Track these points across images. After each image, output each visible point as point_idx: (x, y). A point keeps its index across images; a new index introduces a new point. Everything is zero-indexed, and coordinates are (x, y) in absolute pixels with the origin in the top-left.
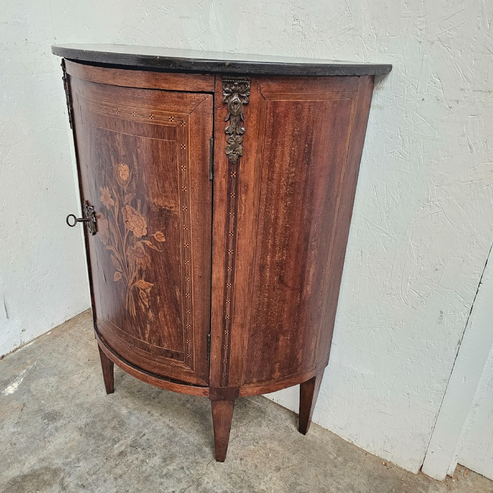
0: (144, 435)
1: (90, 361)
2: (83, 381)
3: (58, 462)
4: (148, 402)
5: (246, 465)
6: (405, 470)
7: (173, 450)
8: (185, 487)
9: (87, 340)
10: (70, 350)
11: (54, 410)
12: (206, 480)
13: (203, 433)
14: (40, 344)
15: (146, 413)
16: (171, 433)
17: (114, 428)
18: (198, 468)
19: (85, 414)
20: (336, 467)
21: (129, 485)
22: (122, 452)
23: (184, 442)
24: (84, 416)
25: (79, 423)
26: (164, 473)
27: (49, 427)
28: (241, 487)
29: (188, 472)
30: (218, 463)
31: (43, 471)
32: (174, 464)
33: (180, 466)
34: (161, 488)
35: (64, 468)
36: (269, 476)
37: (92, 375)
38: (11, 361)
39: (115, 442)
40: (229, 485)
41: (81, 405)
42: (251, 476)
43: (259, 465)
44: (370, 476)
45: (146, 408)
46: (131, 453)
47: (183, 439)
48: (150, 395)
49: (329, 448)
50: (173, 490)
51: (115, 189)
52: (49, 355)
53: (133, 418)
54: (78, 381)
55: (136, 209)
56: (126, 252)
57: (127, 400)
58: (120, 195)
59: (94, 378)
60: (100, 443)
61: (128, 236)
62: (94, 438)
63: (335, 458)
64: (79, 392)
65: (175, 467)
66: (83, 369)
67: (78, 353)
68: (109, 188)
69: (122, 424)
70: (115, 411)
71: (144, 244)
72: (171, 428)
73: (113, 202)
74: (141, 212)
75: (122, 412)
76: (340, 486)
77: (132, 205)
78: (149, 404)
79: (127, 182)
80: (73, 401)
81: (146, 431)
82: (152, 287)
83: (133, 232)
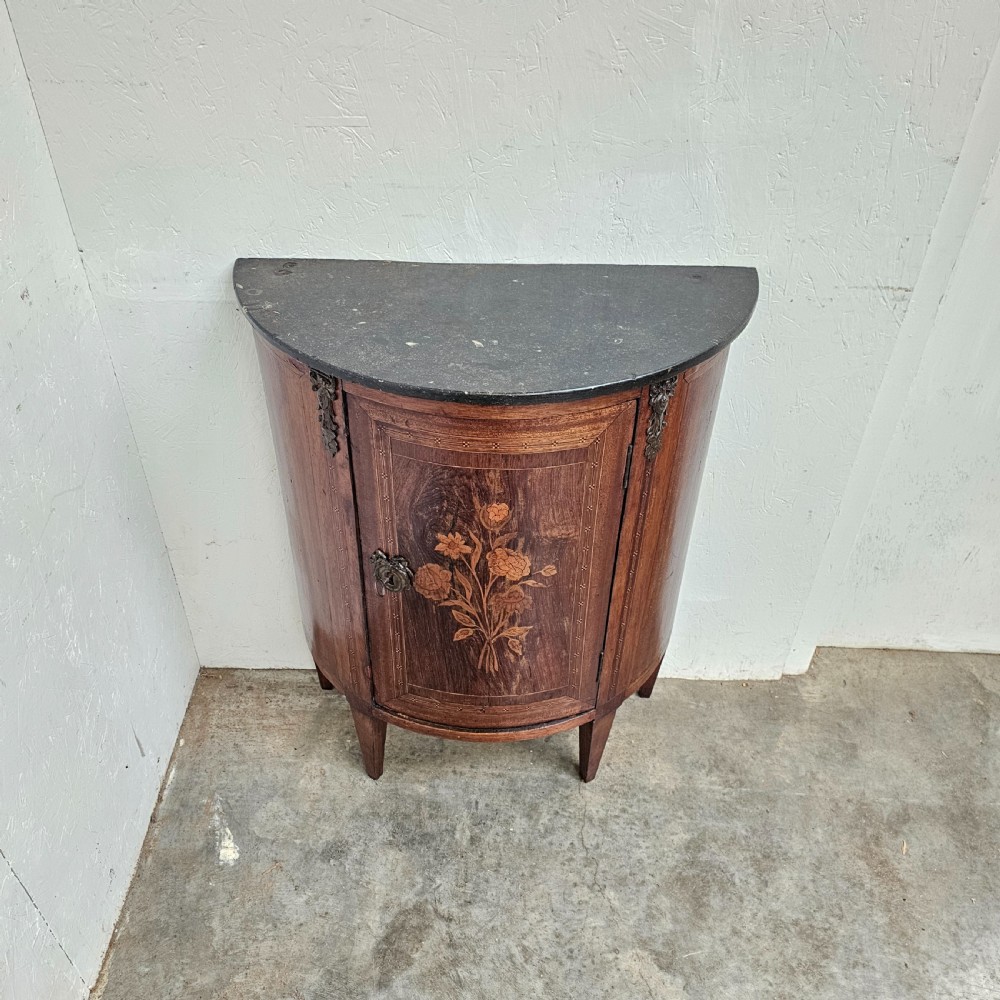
0: (477, 803)
1: (299, 750)
2: (321, 782)
3: (409, 898)
4: (439, 761)
5: (619, 768)
6: (767, 681)
7: (527, 800)
8: (578, 831)
9: (258, 722)
10: (250, 749)
11: (328, 843)
12: (594, 810)
13: (542, 760)
14: (188, 766)
15: (451, 775)
16: (506, 781)
17: (431, 817)
18: (573, 802)
19: (375, 823)
20: (704, 716)
21: (518, 868)
22: (472, 838)
23: (530, 783)
24: (377, 826)
25: (381, 837)
26: (542, 831)
27: (347, 867)
28: (634, 795)
29: (567, 814)
30: (588, 783)
31: (402, 918)
32: (544, 814)
33: (552, 812)
34: (554, 848)
35: (424, 898)
36: (651, 766)
37: (325, 767)
38: (174, 816)
39: (452, 831)
40: (620, 801)
41: (356, 815)
42: (633, 776)
43: (631, 760)
44: (741, 706)
45: (444, 769)
46: (483, 832)
47: (526, 780)
48: (432, 750)
49: (684, 699)
50: (569, 842)
51: (475, 534)
52: (223, 774)
53: (442, 791)
54: (315, 786)
55: (514, 549)
56: (487, 602)
57: (410, 773)
58: (486, 539)
59: (331, 769)
60: (434, 844)
61: (495, 583)
62: (420, 843)
63: (698, 706)
64: (334, 800)
65: (548, 817)
66: (302, 767)
67: (266, 747)
68: (461, 534)
69: (436, 806)
70: (409, 796)
71: (524, 586)
72: (500, 776)
73: (468, 549)
74: (524, 551)
75: (421, 791)
76: (723, 734)
77: (508, 546)
78: (444, 762)
79: (502, 522)
80: (339, 815)
81: (474, 797)
82: (531, 630)
83: (504, 577)
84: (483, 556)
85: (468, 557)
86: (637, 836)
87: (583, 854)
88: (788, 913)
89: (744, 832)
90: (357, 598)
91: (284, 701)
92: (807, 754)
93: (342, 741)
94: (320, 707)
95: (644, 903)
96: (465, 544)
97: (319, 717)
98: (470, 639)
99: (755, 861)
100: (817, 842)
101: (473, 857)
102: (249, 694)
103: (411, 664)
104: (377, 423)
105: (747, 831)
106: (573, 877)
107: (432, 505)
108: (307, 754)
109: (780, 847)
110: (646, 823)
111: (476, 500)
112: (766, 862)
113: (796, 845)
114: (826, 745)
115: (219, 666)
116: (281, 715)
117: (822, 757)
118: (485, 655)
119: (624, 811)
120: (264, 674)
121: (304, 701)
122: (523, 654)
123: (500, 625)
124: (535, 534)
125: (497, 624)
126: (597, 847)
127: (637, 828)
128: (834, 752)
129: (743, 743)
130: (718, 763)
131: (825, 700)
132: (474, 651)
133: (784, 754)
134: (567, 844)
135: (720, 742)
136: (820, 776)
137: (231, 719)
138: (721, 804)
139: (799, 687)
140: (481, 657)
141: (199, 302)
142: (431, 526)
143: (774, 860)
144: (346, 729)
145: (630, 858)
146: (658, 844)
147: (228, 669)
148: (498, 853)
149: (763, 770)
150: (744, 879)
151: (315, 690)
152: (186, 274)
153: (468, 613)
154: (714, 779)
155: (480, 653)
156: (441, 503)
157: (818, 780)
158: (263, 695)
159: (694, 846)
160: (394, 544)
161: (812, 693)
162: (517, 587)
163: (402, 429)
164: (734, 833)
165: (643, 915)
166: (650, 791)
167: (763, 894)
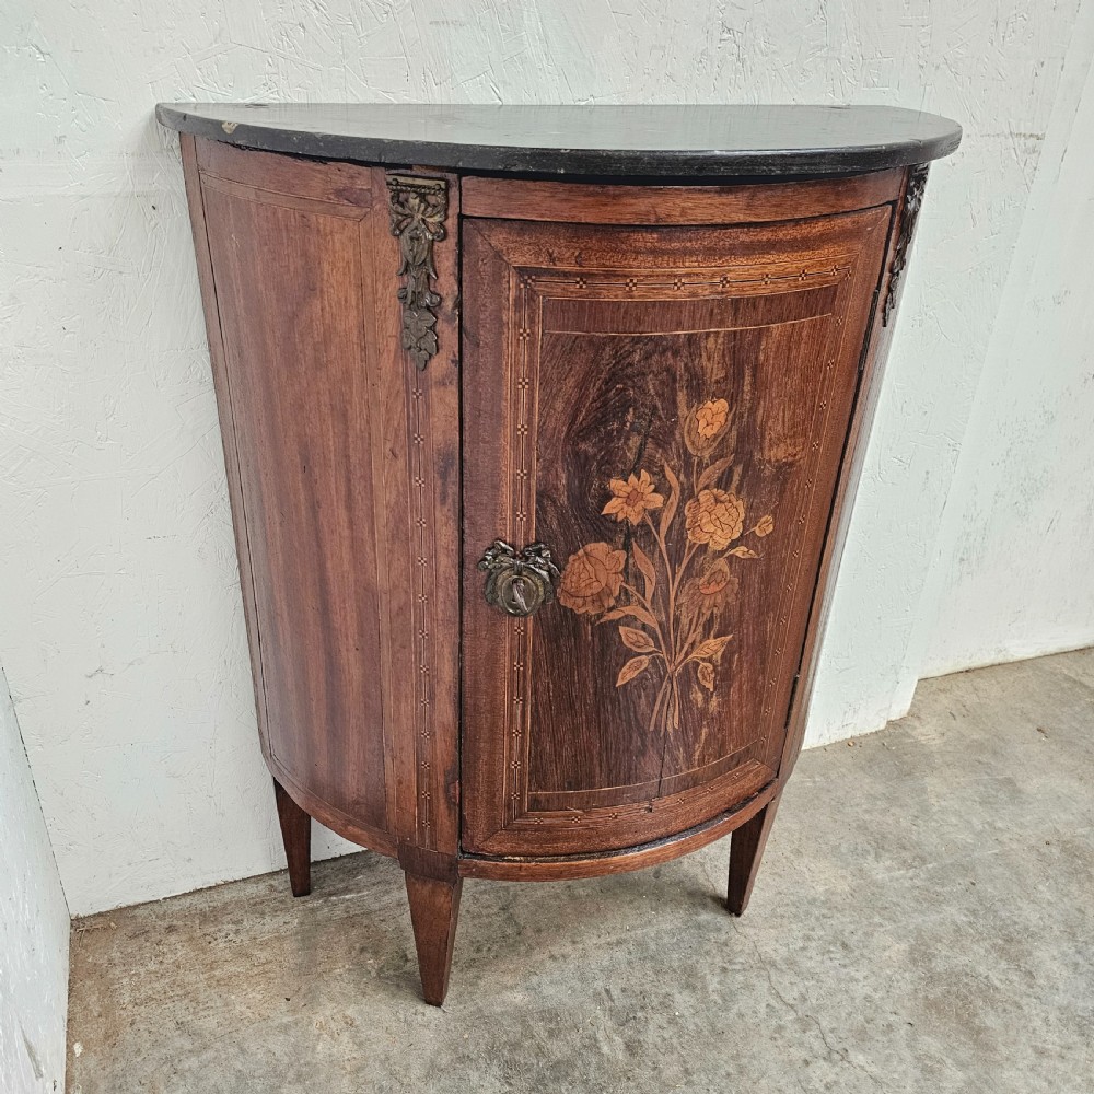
0: (608, 991)
1: (295, 999)
2: (353, 1037)
4: (522, 949)
5: (767, 885)
6: (871, 733)
7: (675, 965)
8: (766, 985)
9: (206, 975)
10: (209, 1023)
12: (770, 950)
13: (665, 904)
14: (102, 1086)
15: (549, 964)
16: (631, 947)
17: (551, 1034)
18: (737, 948)
19: (470, 1072)
20: (829, 791)
21: (716, 1067)
22: (627, 1045)
23: (666, 940)
24: (474, 1076)
26: (720, 1001)
28: (807, 913)
29: (738, 967)
30: (742, 916)
32: (709, 977)
33: (718, 971)
34: (750, 1020)
36: (806, 871)
37: (349, 1012)
39: (593, 1045)
40: (794, 927)
41: (433, 1071)
42: (792, 890)
43: (776, 870)
44: (862, 768)
45: (537, 956)
46: (639, 1032)
47: (658, 937)
48: (506, 937)
50: (764, 1005)
51: (673, 469)
52: (175, 1079)
53: (549, 991)
54: (345, 1047)
55: (726, 490)
56: (676, 599)
57: (489, 979)
58: (688, 475)
59: (361, 1012)
60: (577, 1074)
61: (692, 560)
62: (556, 1080)
63: (814, 782)
64: (387, 1058)
65: (716, 979)
66: (310, 1023)
67: (237, 1012)
68: (649, 470)
69: (551, 1016)
70: (503, 1013)
71: (731, 559)
72: (619, 943)
73: (658, 500)
74: (739, 491)
75: (517, 1000)
76: (864, 807)
77: (718, 486)
78: (531, 948)
79: (716, 436)
80: (405, 1081)
81: (599, 985)
82: (730, 642)
83: (707, 544)
84: (679, 512)
85: (655, 515)
86: (845, 966)
87: (792, 1016)
88: (1081, 1004)
89: (965, 919)
90: (447, 650)
91: (237, 932)
92: (969, 803)
93: (361, 965)
94: (302, 924)
95: (907, 1054)
96: (655, 491)
97: (307, 938)
98: (641, 679)
99: (1002, 952)
100: (1050, 903)
101: (645, 1074)
102: (173, 938)
103: (537, 756)
104: (521, 271)
105: (966, 916)
106: (798, 1054)
107: (605, 423)
108: (311, 999)
109: (1016, 923)
110: (845, 946)
111: (681, 398)
112: (1011, 945)
113: (1031, 916)
114: (982, 788)
115: (103, 910)
116: (243, 954)
117: (985, 802)
118: (662, 703)
119: (808, 938)
120: (188, 901)
121: (270, 924)
122: (715, 688)
123: (690, 641)
124: (757, 456)
125: (686, 638)
126: (804, 999)
127: (838, 956)
128: (994, 793)
129: (892, 810)
130: (880, 844)
131: (946, 738)
132: (647, 696)
133: (943, 811)
134: (762, 1008)
135: (867, 817)
136: (999, 824)
137: (156, 985)
138: (916, 892)
139: (909, 731)
140: (656, 708)
141: (83, 197)
142: (599, 466)
143: (1019, 942)
144: (357, 946)
145: (853, 999)
146: (876, 969)
147: (121, 909)
148: (675, 1056)
149: (934, 836)
150: (1004, 978)
151: (282, 902)
152: (60, 140)
153: (644, 627)
154: (888, 863)
155: (655, 700)
156: (624, 415)
157: (999, 829)
158: (199, 933)
159: (920, 954)
160: (529, 521)
161: (927, 733)
162: (722, 563)
163: (566, 275)
164: (954, 923)
165: (918, 1074)
166: (823, 902)
167: (1037, 989)
